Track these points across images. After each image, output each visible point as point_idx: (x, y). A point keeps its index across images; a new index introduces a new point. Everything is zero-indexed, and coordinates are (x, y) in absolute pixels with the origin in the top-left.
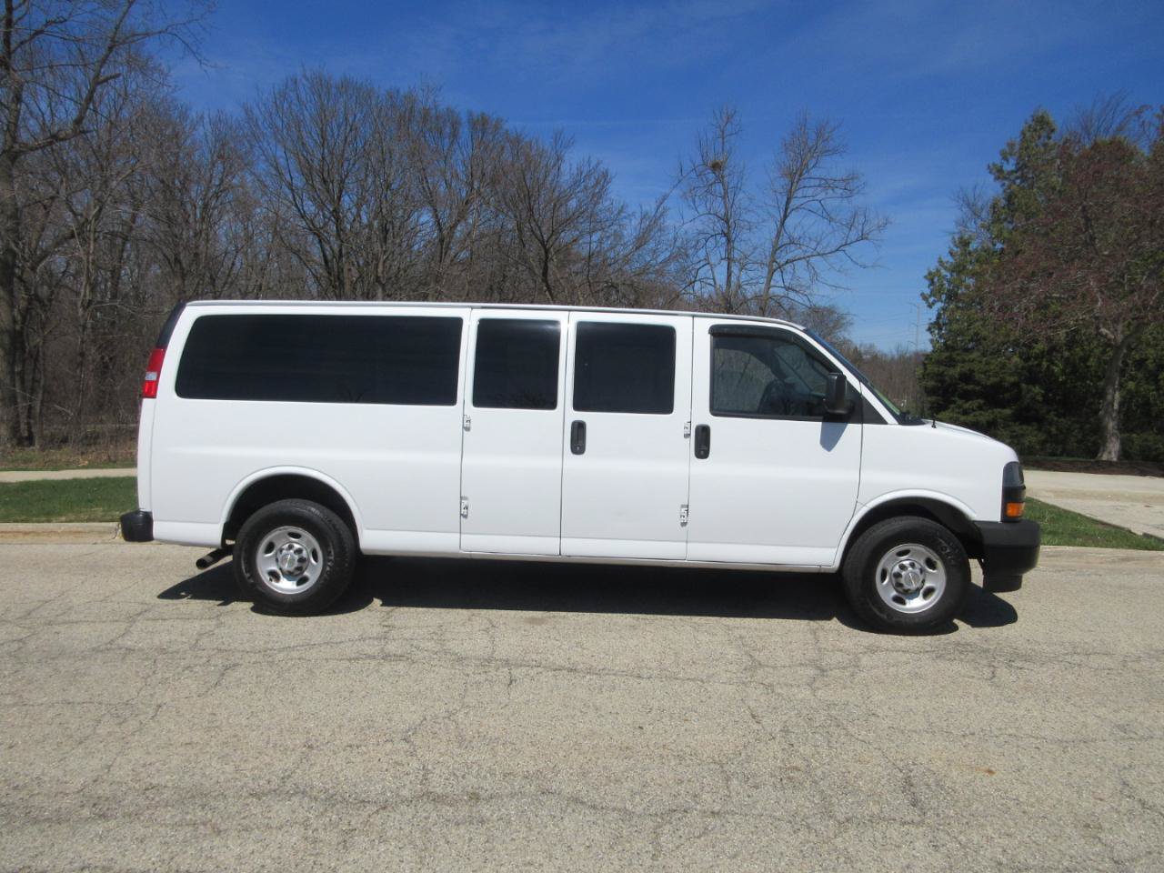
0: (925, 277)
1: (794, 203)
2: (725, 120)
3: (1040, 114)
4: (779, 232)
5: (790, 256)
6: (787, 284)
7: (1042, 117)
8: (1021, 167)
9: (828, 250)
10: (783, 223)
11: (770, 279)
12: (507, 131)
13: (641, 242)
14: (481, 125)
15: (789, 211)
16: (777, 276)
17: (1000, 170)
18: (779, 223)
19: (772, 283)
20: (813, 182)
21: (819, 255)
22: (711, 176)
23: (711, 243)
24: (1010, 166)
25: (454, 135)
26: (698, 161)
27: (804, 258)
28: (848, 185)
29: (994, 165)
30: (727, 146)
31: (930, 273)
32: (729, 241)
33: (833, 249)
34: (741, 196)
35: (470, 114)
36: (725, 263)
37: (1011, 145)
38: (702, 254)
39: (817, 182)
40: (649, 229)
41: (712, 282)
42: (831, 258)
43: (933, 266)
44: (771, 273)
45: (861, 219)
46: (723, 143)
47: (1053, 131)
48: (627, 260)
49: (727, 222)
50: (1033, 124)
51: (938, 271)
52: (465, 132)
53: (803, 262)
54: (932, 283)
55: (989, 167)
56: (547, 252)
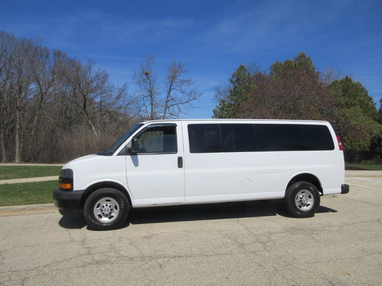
0: (213, 111)
1: (172, 87)
2: (149, 59)
3: (242, 65)
4: (168, 96)
5: (172, 104)
6: (171, 112)
7: (242, 66)
8: (238, 80)
9: (184, 102)
10: (169, 93)
11: (165, 111)
12: (68, 58)
13: (118, 98)
14: (58, 54)
15: (171, 89)
16: (167, 110)
17: (232, 81)
18: (168, 93)
19: (166, 112)
20: (177, 81)
21: (181, 103)
22: (145, 77)
23: (145, 99)
24: (234, 80)
25: (47, 57)
26: (141, 72)
27: (176, 104)
28: (189, 82)
29: (230, 79)
30: (150, 67)
31: (214, 110)
32: (152, 98)
33: (186, 102)
34: (155, 84)
35: (54, 50)
36: (151, 105)
37: (235, 74)
38: (142, 102)
39: (179, 81)
40: (121, 94)
41: (146, 111)
42: (185, 104)
43: (215, 108)
44: (166, 109)
45: (194, 93)
46: (149, 67)
47: (245, 70)
48: (113, 104)
49: (151, 92)
50: (240, 68)
51: (216, 109)
52: (51, 57)
53: (176, 106)
54: (215, 113)
55: (229, 80)
56: (85, 100)
